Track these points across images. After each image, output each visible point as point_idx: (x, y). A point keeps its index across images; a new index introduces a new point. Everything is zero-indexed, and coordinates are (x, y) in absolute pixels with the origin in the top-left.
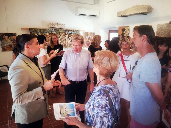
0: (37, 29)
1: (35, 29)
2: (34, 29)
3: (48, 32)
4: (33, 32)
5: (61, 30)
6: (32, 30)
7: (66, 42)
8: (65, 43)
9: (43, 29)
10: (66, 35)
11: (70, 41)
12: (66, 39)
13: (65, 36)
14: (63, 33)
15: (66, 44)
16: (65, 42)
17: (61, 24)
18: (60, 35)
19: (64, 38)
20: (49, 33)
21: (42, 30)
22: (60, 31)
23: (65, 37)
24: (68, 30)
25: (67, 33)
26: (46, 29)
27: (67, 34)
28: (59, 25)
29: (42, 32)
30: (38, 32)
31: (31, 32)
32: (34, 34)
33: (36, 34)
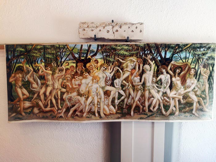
0: (32, 45)
1: (25, 46)
2: (21, 46)
3: (71, 56)
4: (18, 56)
5: (126, 48)
6: (14, 51)
7: (143, 96)
8: (139, 100)
9: (53, 46)
10: (147, 66)
11: (162, 90)
12: (144, 84)
13: (143, 72)
14: (134, 59)
15: (147, 104)
16: (139, 93)
17: (125, 24)
18: (120, 65)
19: (137, 79)
20: (75, 58)
22: (122, 52)
23: (141, 75)
24: (158, 47)
25: (153, 59)
26: (65, 46)
27: (152, 63)
28: (117, 28)
29: (50, 56)
30: (33, 56)
31: (10, 57)
32: (21, 63)
33: (26, 66)
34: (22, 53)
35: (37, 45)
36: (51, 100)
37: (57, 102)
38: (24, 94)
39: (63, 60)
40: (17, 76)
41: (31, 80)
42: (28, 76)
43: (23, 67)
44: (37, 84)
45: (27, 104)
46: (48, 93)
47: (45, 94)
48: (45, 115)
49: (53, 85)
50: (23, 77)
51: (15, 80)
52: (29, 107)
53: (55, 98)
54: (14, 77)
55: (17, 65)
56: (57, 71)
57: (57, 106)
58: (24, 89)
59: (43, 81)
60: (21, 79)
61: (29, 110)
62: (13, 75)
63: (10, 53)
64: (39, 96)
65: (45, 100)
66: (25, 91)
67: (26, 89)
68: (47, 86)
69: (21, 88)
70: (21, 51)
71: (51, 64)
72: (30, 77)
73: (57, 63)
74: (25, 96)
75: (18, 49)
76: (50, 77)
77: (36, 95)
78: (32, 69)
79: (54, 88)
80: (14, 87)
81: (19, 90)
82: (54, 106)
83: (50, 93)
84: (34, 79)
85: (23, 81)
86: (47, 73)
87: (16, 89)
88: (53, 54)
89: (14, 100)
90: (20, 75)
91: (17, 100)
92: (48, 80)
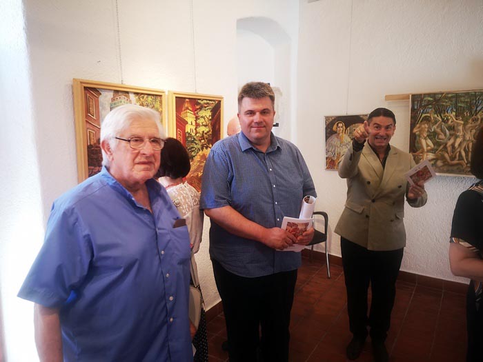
0: (442, 94)
1: (433, 95)
2: (429, 95)
4: (425, 106)
6: (422, 100)
9: (467, 94)
21: (462, 99)
29: (463, 105)
30: (443, 105)
31: (416, 107)
32: (428, 113)
33: (433, 116)
34: (429, 103)
35: (448, 93)
36: (460, 152)
37: (467, 155)
38: (428, 145)
39: (478, 109)
40: (423, 126)
41: (439, 130)
42: (435, 127)
43: (430, 117)
44: (445, 134)
45: (431, 156)
46: (456, 145)
47: (453, 145)
48: (450, 168)
49: (464, 136)
50: (429, 128)
51: (420, 131)
52: (432, 160)
53: (465, 150)
54: (419, 128)
55: (423, 115)
56: (470, 121)
57: (467, 159)
58: (429, 140)
59: (452, 132)
60: (426, 130)
61: (433, 162)
62: (418, 125)
63: (416, 103)
64: (445, 147)
65: (453, 152)
66: (430, 142)
67: (431, 139)
68: (457, 137)
69: (425, 139)
70: (429, 101)
71: (463, 113)
72: (437, 127)
73: (471, 113)
74: (429, 148)
75: (425, 99)
76: (461, 128)
77: (442, 147)
78: (441, 120)
79: (464, 140)
80: (417, 137)
81: (423, 142)
82: (463, 159)
83: (460, 145)
84: (441, 130)
85: (428, 131)
86: (458, 123)
87: (420, 140)
88: (467, 102)
89: (417, 151)
90: (426, 126)
91: (420, 151)
92: (458, 131)
